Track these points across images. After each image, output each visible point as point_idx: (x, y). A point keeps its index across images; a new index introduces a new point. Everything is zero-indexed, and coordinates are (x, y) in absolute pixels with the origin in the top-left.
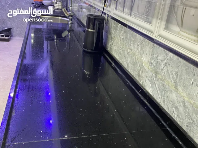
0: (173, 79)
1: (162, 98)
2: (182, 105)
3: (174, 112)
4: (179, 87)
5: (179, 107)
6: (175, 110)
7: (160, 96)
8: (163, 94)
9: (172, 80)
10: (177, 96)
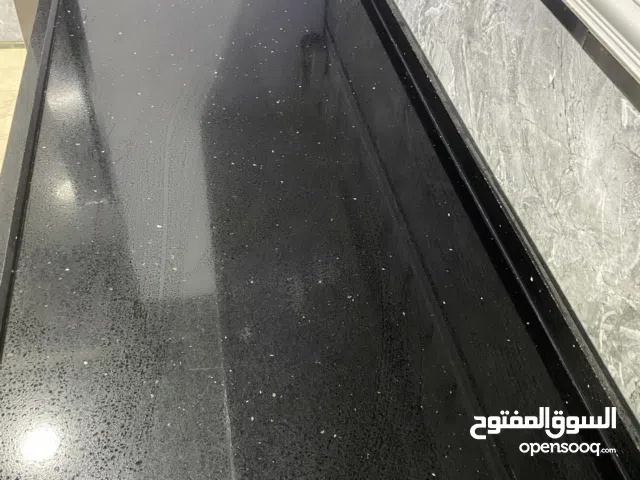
0: (509, 58)
1: (476, 115)
2: (520, 145)
3: (499, 161)
4: (520, 87)
5: (512, 150)
6: (502, 157)
7: (473, 110)
8: (480, 103)
9: (507, 64)
10: (511, 116)
